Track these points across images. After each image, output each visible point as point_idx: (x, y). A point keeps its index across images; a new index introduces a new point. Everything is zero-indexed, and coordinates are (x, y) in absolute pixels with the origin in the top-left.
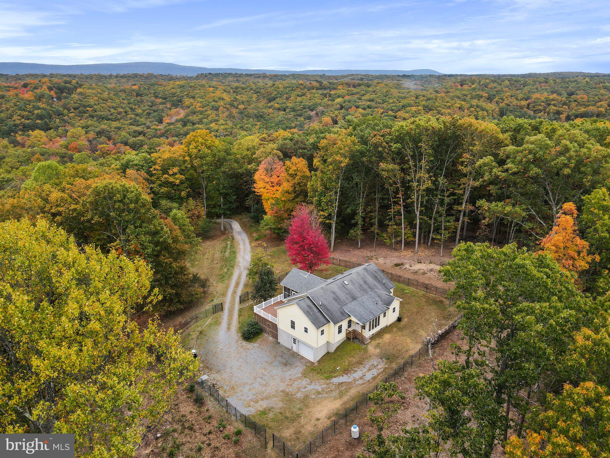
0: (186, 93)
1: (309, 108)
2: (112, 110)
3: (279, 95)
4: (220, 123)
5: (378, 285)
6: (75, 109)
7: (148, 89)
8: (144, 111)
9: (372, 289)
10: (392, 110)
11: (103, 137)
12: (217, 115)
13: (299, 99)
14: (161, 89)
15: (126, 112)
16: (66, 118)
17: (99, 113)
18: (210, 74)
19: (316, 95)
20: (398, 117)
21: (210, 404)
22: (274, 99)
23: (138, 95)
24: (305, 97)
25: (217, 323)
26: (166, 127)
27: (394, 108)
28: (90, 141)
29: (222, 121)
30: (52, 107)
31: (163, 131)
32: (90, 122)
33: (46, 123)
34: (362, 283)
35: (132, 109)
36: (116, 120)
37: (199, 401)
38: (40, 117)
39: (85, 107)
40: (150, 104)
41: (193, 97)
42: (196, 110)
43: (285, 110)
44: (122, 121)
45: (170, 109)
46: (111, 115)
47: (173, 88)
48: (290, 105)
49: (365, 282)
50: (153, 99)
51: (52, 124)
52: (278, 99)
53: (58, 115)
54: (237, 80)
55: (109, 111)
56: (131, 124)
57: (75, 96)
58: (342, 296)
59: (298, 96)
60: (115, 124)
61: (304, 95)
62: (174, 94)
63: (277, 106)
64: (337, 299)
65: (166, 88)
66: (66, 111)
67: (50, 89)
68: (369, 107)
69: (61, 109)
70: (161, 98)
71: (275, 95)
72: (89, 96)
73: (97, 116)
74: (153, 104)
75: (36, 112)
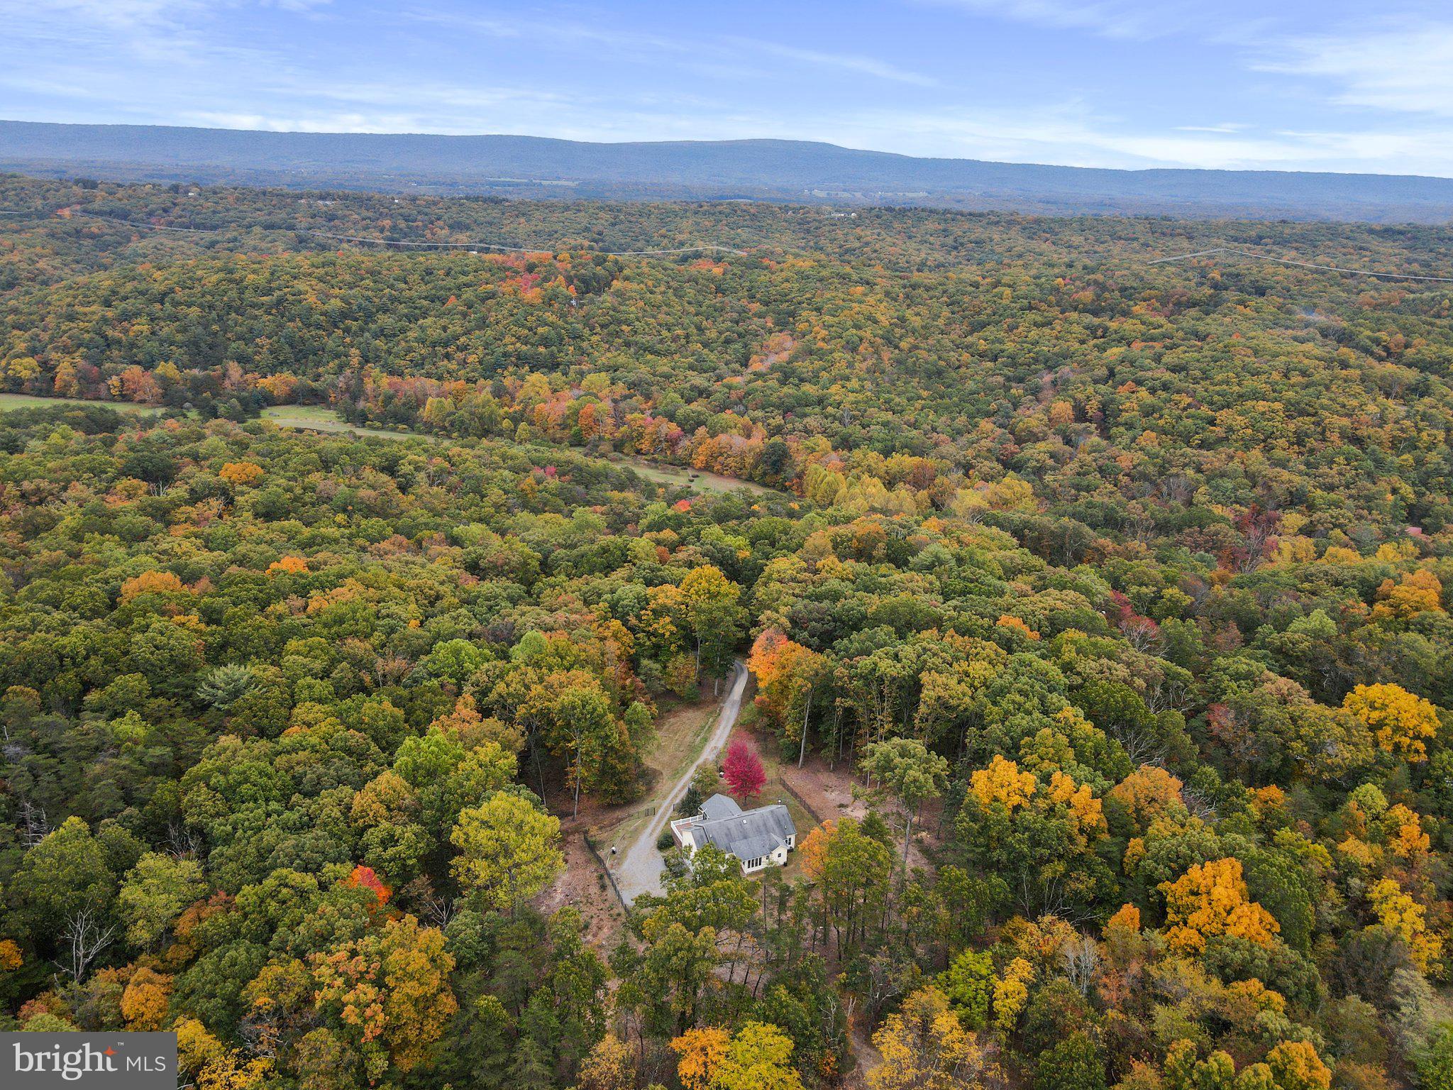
0: (808, 295)
1: (1045, 363)
2: (665, 333)
3: (997, 317)
4: (849, 385)
5: (777, 830)
6: (602, 326)
7: (741, 277)
8: (721, 333)
9: (768, 832)
10: (1211, 403)
11: (639, 397)
12: (850, 365)
13: (1034, 334)
14: (764, 278)
15: (687, 336)
16: (585, 344)
17: (638, 338)
18: (890, 209)
19: (1075, 328)
20: (1218, 422)
21: (610, 892)
22: (983, 325)
23: (719, 290)
24: (1047, 330)
25: (645, 826)
26: (749, 382)
27: (1216, 398)
28: (615, 401)
29: (854, 383)
30: (567, 323)
31: (741, 393)
32: (622, 359)
33: (552, 355)
34: (761, 823)
35: (700, 329)
36: (668, 353)
37: (603, 888)
38: (545, 341)
39: (620, 323)
40: (735, 315)
41: (818, 310)
42: (814, 347)
43: (995, 359)
44: (676, 357)
45: (770, 332)
46: (661, 341)
47: (787, 281)
48: (1010, 347)
49: (765, 825)
50: (744, 302)
51: (561, 357)
52: (991, 328)
53: (574, 338)
54: (944, 230)
55: (659, 333)
56: (691, 368)
57: (607, 299)
58: (735, 832)
59: (1036, 324)
60: (664, 366)
61: (1048, 323)
62: (784, 296)
63: (982, 345)
64: (729, 835)
65: (774, 277)
66: (587, 332)
67: (569, 281)
68: (1166, 387)
69: (580, 326)
70: (759, 300)
71: (988, 315)
72: (631, 298)
73: (636, 343)
74: (742, 317)
75: (540, 330)
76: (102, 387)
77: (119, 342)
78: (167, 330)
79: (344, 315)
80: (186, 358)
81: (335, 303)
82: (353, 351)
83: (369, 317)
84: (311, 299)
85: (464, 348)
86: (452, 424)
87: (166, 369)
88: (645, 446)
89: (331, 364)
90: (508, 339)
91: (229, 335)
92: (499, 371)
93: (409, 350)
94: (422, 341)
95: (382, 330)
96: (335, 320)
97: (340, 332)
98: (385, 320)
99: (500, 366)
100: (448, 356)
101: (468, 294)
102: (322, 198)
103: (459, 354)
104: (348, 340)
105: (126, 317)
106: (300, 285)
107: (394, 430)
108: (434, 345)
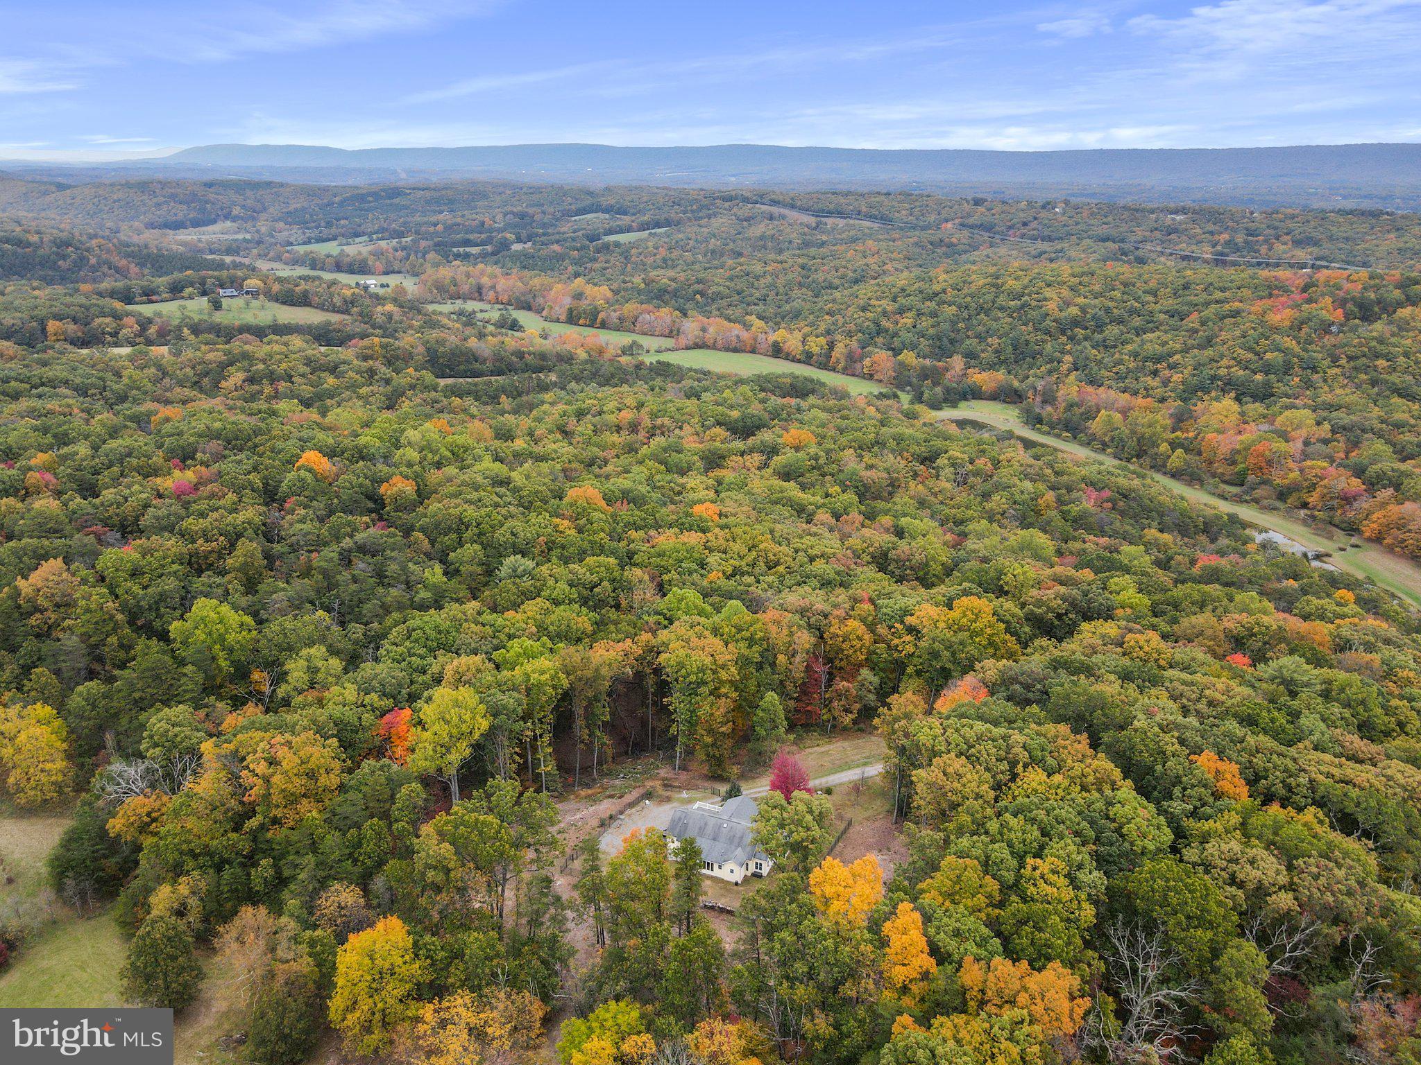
6: (1351, 358)
11: (1340, 443)
16: (1316, 377)
17: (1393, 377)
28: (1307, 443)
30: (1306, 350)
32: (1353, 398)
33: (1269, 384)
38: (1267, 369)
39: (1378, 356)
51: (1277, 388)
53: (1305, 369)
57: (1379, 327)
67: (1342, 303)
75: (1269, 356)
76: (858, 365)
77: (887, 331)
78: (925, 323)
79: (1075, 323)
80: (927, 350)
81: (1074, 311)
82: (1068, 358)
83: (1100, 326)
84: (1051, 306)
85: (1172, 367)
86: (1112, 439)
87: (908, 357)
88: (1313, 499)
89: (1043, 369)
90: (1225, 362)
91: (970, 333)
92: (1200, 394)
93: (1120, 362)
94: (1135, 355)
95: (1105, 341)
96: (1066, 328)
97: (1065, 338)
98: (1112, 331)
99: (1202, 389)
100: (1155, 373)
101: (1210, 312)
102: (1176, 212)
103: (1167, 372)
104: (1068, 347)
105: (901, 311)
106: (1048, 292)
107: (1058, 436)
108: (1146, 359)
